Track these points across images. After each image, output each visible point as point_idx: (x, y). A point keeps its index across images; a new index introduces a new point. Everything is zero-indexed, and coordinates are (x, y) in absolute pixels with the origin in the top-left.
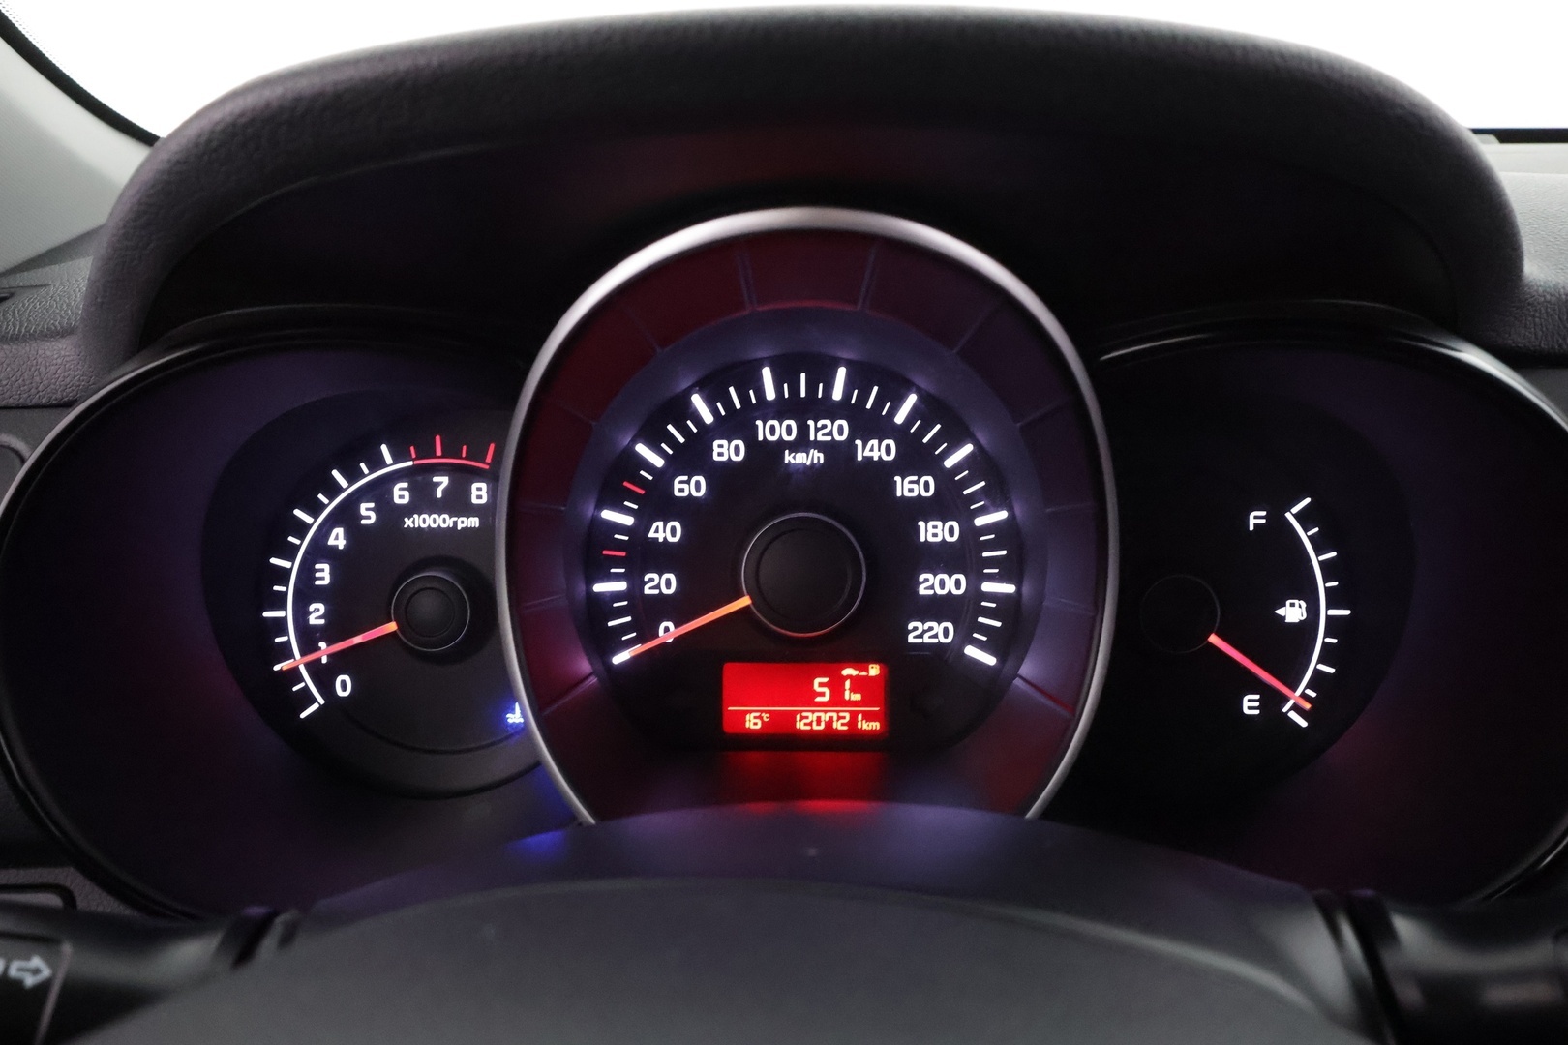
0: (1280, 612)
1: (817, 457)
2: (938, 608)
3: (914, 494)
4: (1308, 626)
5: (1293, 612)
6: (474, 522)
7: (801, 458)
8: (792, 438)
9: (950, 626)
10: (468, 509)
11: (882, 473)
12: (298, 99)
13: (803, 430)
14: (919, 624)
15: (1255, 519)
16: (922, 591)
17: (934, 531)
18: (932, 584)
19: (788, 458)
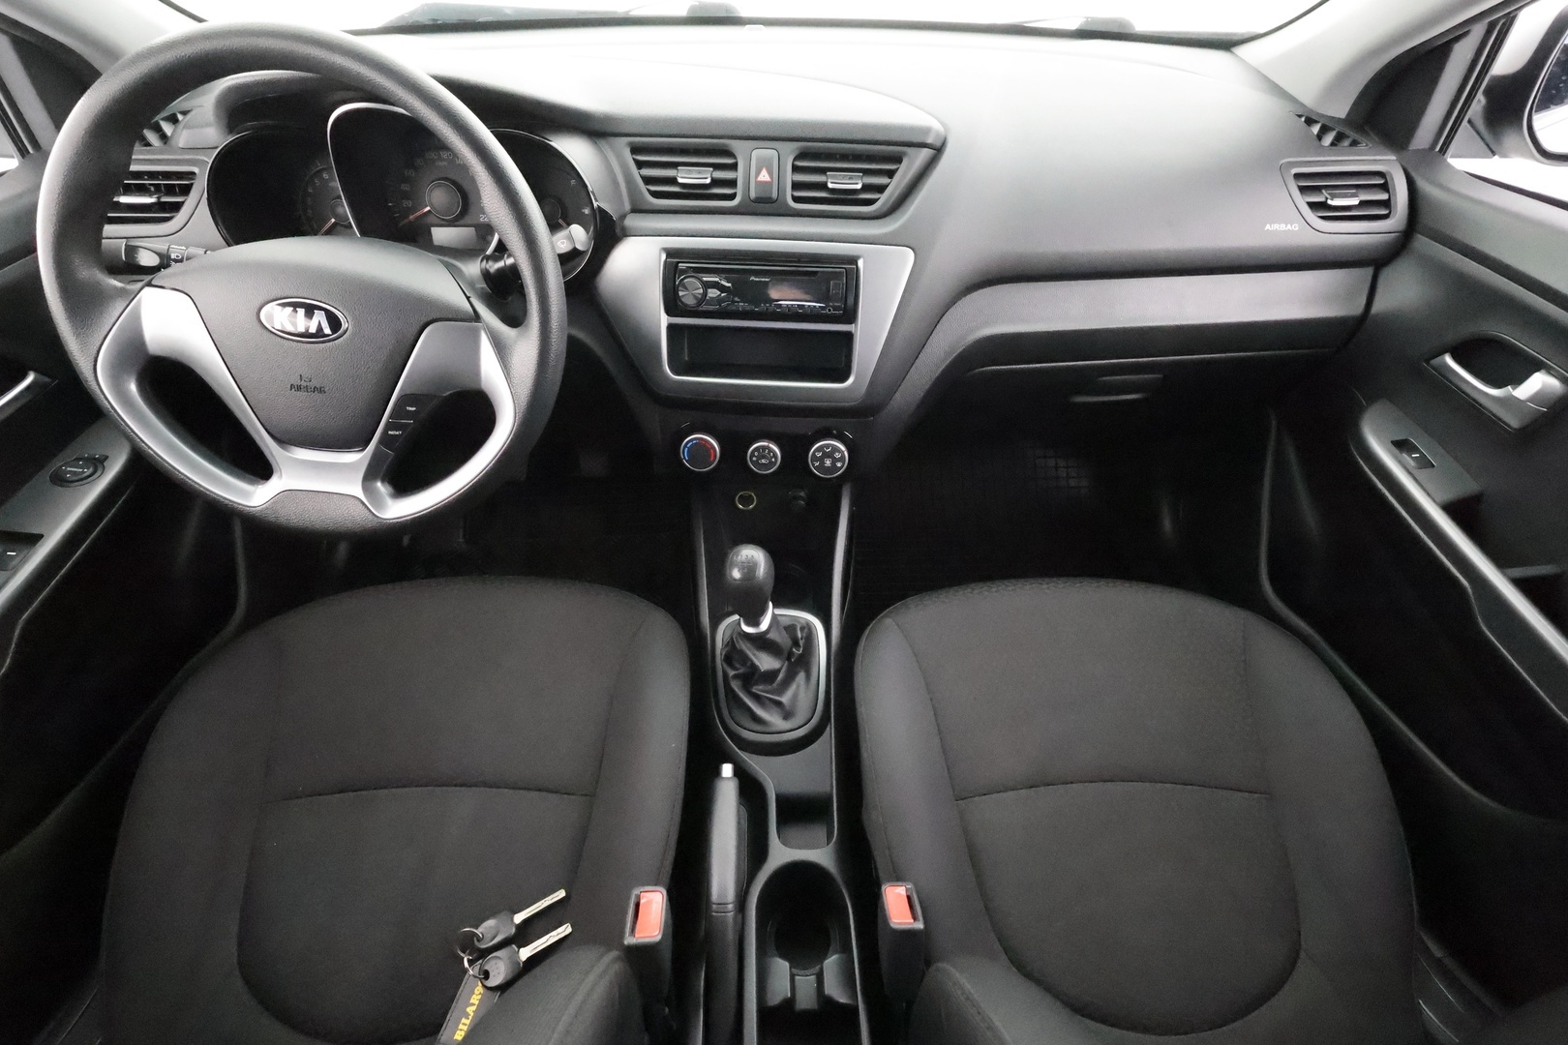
0: (583, 211)
5: (586, 211)
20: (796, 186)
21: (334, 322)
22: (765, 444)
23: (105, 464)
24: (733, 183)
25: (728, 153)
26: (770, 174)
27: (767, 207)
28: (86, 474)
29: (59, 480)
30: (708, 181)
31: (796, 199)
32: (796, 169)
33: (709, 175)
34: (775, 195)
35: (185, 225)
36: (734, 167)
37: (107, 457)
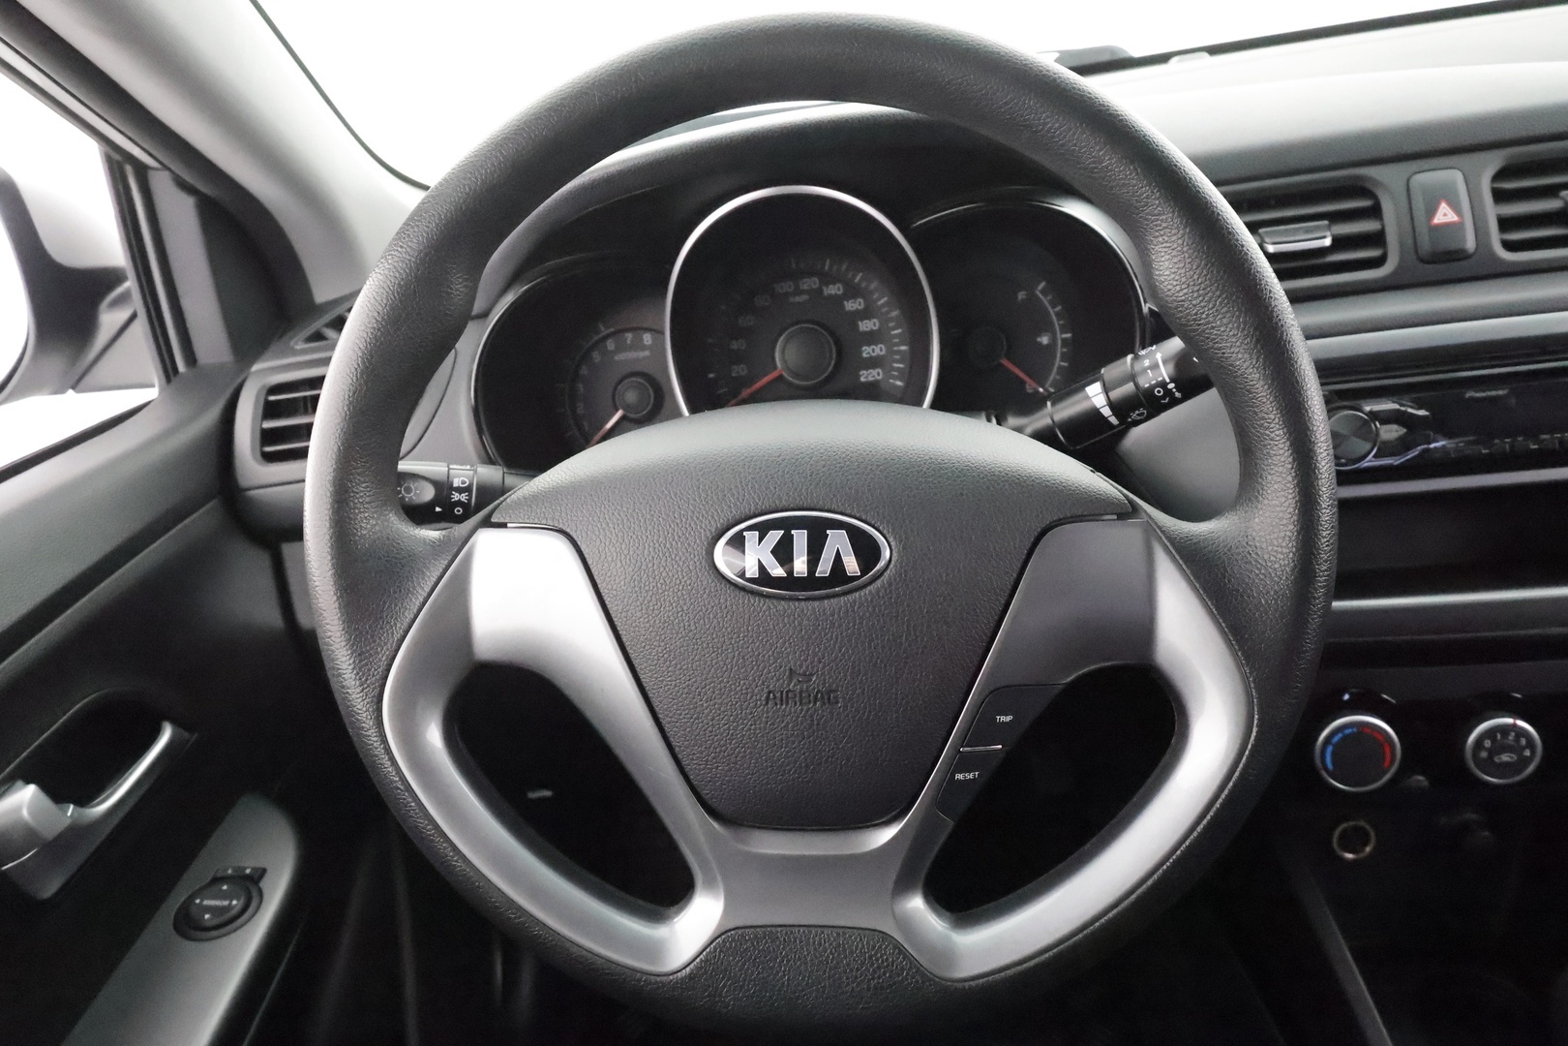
0: (1039, 339)
1: (805, 297)
2: (874, 363)
3: (854, 308)
4: (1052, 346)
5: (1045, 340)
6: (647, 353)
7: (798, 299)
8: (791, 290)
9: (880, 371)
10: (644, 348)
11: (838, 301)
12: (594, 180)
13: (797, 287)
14: (865, 372)
15: (1021, 295)
16: (865, 355)
17: (866, 326)
18: (867, 351)
19: (791, 300)
20: (1505, 224)
21: (866, 550)
22: (1510, 721)
23: (261, 884)
24: (1377, 239)
25: (1359, 189)
26: (1456, 207)
27: (1456, 269)
28: (234, 912)
29: (190, 926)
30: (1327, 242)
31: (1509, 246)
32: (1500, 196)
33: (1328, 233)
34: (1470, 244)
35: (414, 448)
36: (1375, 212)
37: (264, 871)
